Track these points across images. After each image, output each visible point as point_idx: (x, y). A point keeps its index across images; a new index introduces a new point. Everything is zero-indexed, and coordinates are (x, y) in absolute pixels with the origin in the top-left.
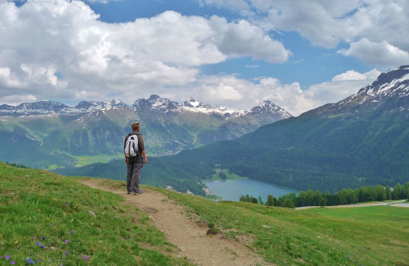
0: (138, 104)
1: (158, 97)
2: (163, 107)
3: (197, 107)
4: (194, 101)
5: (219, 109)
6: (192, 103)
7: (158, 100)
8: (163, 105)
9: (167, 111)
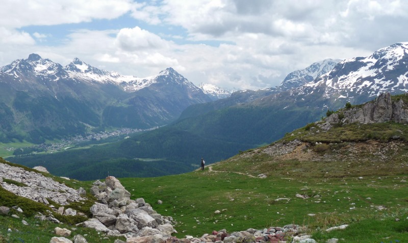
0: (18, 67)
1: (39, 57)
2: (49, 72)
3: (86, 71)
4: (81, 63)
5: (111, 76)
6: (78, 66)
7: (39, 61)
8: (50, 69)
9: (58, 79)
